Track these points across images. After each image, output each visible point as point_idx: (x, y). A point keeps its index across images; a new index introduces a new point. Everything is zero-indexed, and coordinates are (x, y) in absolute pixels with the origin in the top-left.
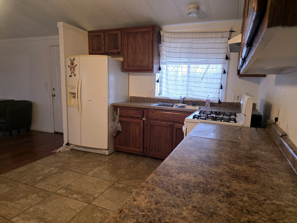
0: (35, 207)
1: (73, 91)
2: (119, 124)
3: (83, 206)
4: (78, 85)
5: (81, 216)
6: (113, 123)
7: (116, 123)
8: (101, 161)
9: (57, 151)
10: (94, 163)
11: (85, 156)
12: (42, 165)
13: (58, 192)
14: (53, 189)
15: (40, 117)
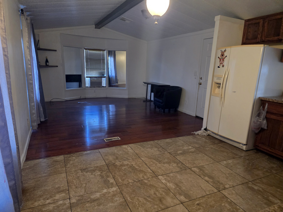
0: (174, 174)
1: (218, 81)
2: (265, 121)
3: (213, 191)
4: (225, 76)
5: (210, 199)
6: (256, 119)
7: (260, 119)
8: (237, 155)
9: (196, 133)
10: (229, 154)
11: (220, 145)
12: (183, 142)
13: (193, 169)
14: (189, 165)
15: (186, 101)
